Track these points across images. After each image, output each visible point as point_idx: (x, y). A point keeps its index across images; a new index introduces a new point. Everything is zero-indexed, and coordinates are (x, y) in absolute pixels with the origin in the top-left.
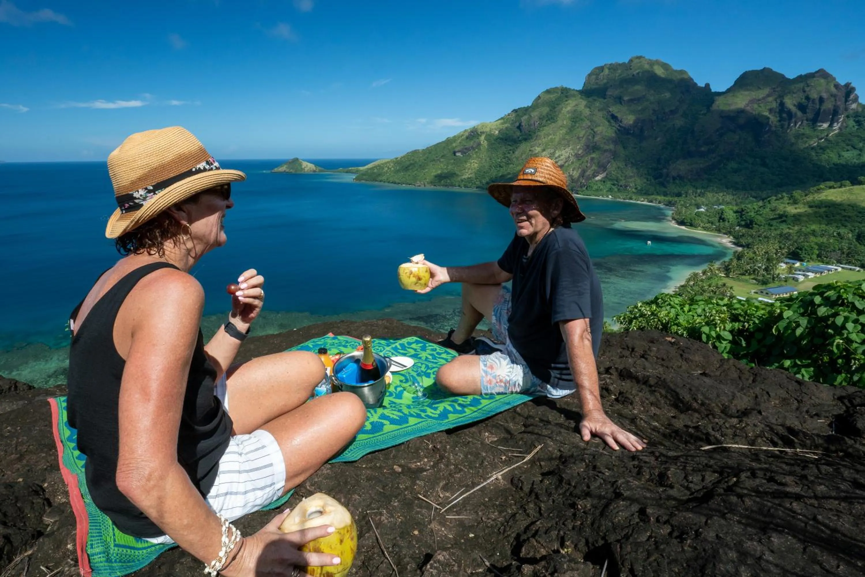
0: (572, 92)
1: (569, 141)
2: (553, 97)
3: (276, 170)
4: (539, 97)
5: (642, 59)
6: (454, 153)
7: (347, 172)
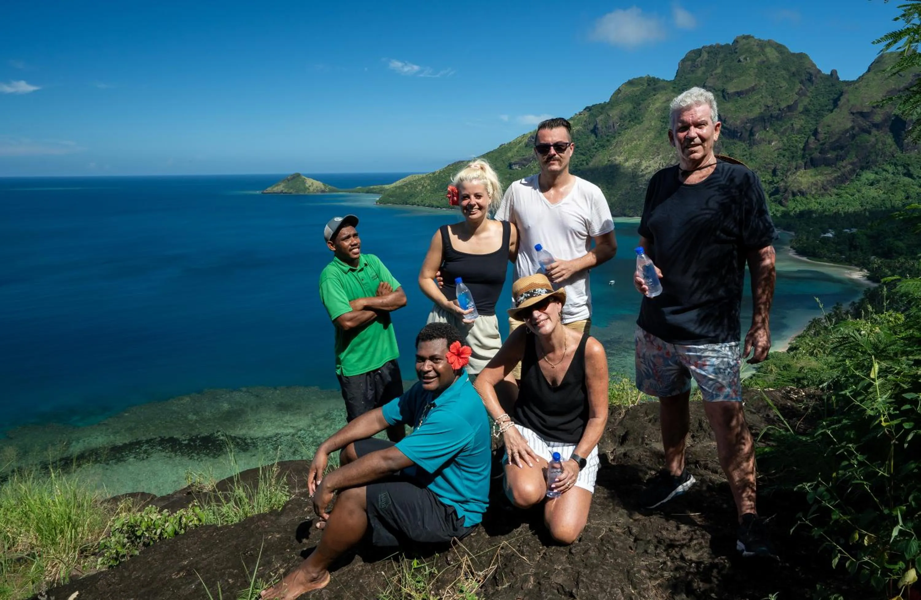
0: (661, 84)
1: (658, 149)
2: (636, 89)
3: (269, 190)
4: (619, 91)
5: (750, 39)
6: (510, 166)
7: (367, 192)
